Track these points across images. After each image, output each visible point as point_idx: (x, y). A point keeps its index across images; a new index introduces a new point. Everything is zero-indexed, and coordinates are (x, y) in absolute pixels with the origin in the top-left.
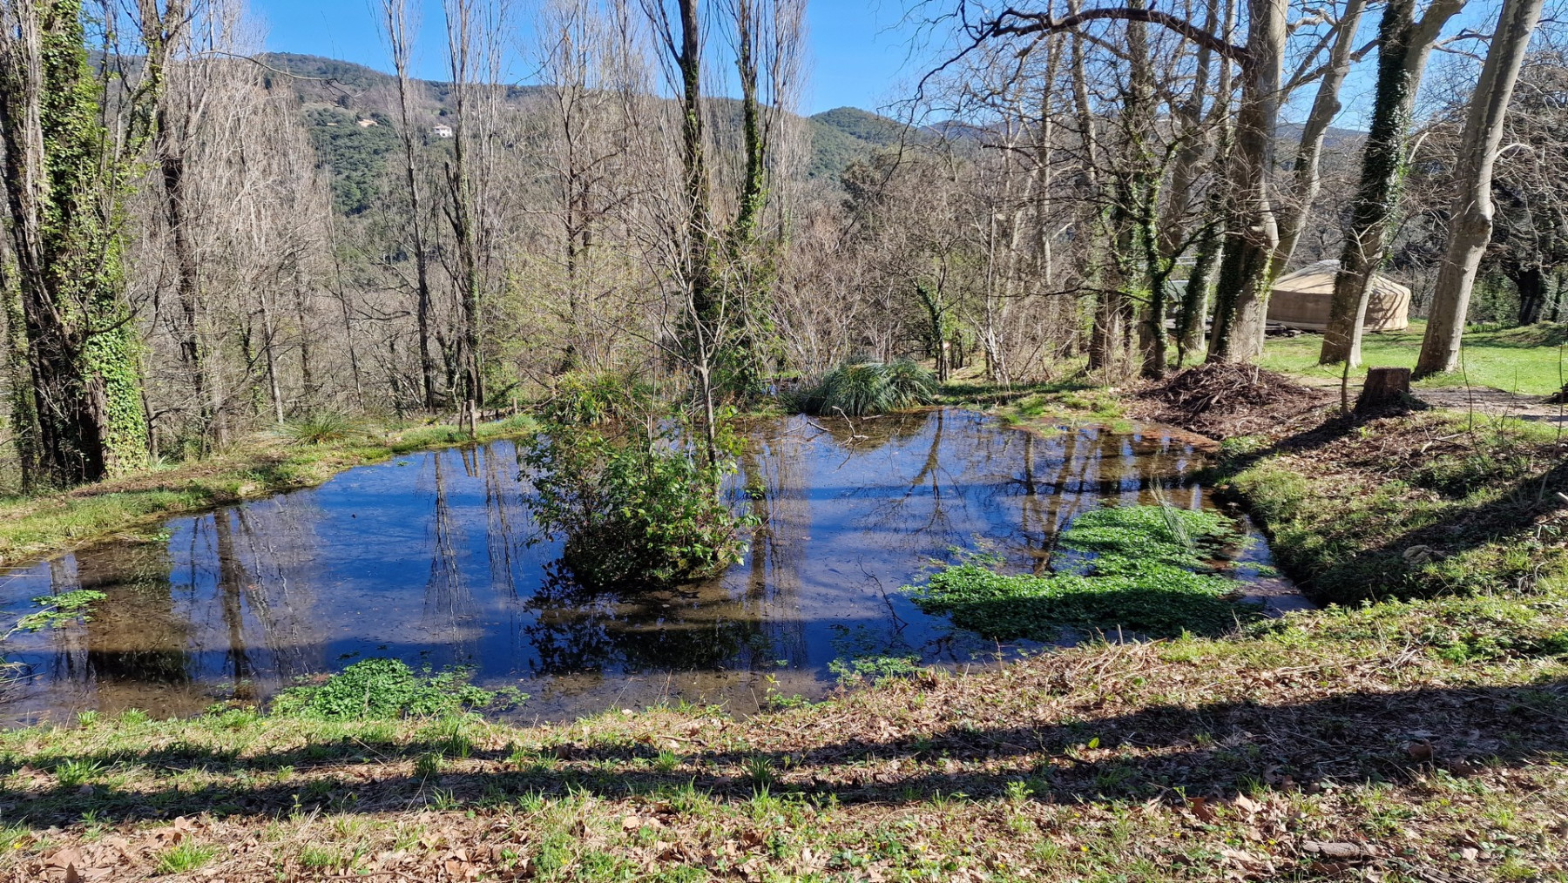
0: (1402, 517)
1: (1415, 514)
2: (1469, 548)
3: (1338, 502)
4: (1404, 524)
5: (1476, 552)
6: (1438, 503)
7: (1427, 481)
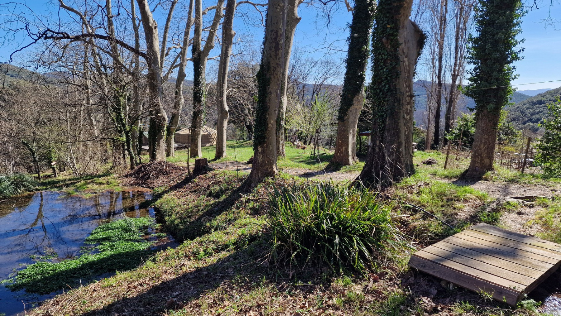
0: (202, 208)
1: (206, 206)
2: (218, 215)
3: (185, 206)
4: (202, 210)
5: (220, 216)
6: (213, 201)
7: (210, 194)
